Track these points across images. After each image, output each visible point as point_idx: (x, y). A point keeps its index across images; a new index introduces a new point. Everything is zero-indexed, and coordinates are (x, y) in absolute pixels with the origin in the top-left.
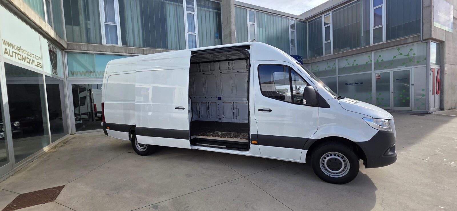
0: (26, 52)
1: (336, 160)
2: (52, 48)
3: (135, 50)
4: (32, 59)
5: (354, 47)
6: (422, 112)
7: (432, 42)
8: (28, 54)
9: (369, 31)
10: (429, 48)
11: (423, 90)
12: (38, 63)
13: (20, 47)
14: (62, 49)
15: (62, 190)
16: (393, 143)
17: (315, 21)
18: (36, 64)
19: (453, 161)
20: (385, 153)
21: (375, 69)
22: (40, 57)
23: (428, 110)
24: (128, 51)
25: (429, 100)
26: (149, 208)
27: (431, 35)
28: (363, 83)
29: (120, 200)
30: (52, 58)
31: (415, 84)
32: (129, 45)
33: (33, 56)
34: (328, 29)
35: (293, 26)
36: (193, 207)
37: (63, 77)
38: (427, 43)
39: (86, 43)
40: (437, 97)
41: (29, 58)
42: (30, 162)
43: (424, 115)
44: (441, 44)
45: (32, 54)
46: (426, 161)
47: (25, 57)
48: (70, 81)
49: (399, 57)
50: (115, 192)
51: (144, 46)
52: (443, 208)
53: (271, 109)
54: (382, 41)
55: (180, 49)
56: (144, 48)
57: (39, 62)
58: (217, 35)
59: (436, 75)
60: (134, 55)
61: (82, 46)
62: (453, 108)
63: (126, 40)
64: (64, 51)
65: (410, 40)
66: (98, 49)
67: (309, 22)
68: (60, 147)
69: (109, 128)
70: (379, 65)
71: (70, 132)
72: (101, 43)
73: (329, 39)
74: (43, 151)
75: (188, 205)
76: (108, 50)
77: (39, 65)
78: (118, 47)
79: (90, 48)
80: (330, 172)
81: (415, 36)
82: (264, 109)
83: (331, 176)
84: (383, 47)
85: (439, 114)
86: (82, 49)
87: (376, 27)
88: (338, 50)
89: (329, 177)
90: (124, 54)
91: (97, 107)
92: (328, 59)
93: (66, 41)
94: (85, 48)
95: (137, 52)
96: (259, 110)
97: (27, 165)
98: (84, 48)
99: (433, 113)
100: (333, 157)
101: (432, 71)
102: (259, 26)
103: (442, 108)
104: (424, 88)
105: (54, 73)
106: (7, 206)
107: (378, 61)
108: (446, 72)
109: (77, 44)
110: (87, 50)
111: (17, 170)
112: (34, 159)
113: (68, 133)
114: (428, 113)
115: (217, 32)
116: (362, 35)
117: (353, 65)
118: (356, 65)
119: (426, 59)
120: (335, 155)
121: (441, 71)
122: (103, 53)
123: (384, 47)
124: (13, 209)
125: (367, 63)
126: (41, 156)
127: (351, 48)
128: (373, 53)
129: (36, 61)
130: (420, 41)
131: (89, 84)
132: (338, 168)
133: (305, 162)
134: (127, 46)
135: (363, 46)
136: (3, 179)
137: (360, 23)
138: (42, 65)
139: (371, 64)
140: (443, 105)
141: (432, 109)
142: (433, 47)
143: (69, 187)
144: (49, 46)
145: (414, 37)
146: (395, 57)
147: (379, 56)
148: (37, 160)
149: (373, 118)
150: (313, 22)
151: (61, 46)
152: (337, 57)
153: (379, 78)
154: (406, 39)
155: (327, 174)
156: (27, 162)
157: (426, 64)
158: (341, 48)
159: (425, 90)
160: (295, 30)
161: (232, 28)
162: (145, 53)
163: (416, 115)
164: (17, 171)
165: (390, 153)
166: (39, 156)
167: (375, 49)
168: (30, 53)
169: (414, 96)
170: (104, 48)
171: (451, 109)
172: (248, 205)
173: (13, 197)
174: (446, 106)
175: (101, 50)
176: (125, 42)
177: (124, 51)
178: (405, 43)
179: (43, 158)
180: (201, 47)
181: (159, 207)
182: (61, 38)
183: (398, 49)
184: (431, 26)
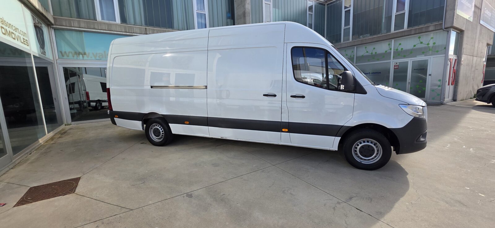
0: (10, 25)
1: (369, 147)
2: (37, 22)
3: (136, 28)
4: (17, 34)
5: (375, 34)
6: (436, 102)
7: (453, 31)
8: (12, 28)
9: (391, 16)
10: (450, 37)
11: (440, 80)
12: (24, 40)
13: (2, 18)
14: (49, 24)
15: (79, 182)
16: (425, 130)
17: (334, 3)
18: (23, 41)
19: (472, 148)
20: (418, 139)
21: (394, 58)
22: (26, 33)
23: (442, 101)
24: (128, 30)
25: (444, 91)
26: (184, 197)
27: (453, 23)
28: (380, 73)
29: (149, 190)
30: (39, 35)
31: (432, 75)
32: (129, 23)
33: (18, 31)
34: (348, 12)
35: (311, 8)
36: (229, 194)
37: (51, 58)
38: (448, 31)
39: (77, 18)
40: (452, 87)
41: (13, 33)
42: (29, 154)
43: (439, 106)
44: (460, 33)
45: (17, 29)
46: (447, 148)
47: (10, 31)
48: (60, 64)
49: (419, 46)
50: (141, 183)
51: (146, 24)
52: (469, 188)
53: (305, 96)
54: (403, 28)
55: (187, 29)
56: (147, 27)
57: (26, 38)
58: (230, 15)
59: (453, 66)
60: (136, 34)
61: (72, 22)
62: (464, 99)
63: (125, 17)
64: (51, 27)
65: (431, 28)
66: (92, 26)
67: (328, 5)
68: (58, 138)
69: (117, 117)
70: (399, 54)
71: (65, 122)
72: (95, 19)
73: (349, 25)
74: (39, 143)
75: (224, 193)
76: (104, 27)
77: (26, 42)
78: (116, 25)
79: (82, 25)
80: (361, 159)
81: (438, 24)
82: (296, 95)
83: (363, 163)
84: (404, 35)
85: (452, 104)
86: (73, 26)
87: (398, 13)
88: (357, 36)
89: (360, 163)
90: (124, 33)
91: (90, 95)
92: (346, 46)
93: (53, 15)
94: (76, 24)
95: (138, 31)
96: (291, 96)
97: (26, 158)
98: (74, 24)
99: (446, 104)
100: (366, 143)
101: (450, 61)
102: (275, 6)
103: (454, 100)
104: (441, 78)
105: (42, 53)
106: (21, 199)
107: (397, 50)
108: (462, 63)
109: (66, 20)
110: (78, 26)
111: (17, 162)
112: (32, 151)
113: (62, 123)
114: (442, 104)
115: (229, 11)
116: (384, 21)
117: (372, 53)
118: (375, 53)
119: (445, 48)
120: (368, 142)
121: (458, 62)
122: (99, 31)
123: (406, 35)
124: (29, 202)
125: (386, 51)
126: (38, 148)
127: (371, 35)
128: (393, 41)
129: (22, 37)
130: (441, 29)
131: (79, 68)
132: (371, 155)
133: (337, 149)
134: (127, 24)
135: (384, 33)
136: (3, 172)
137: (382, 7)
138: (28, 43)
139: (391, 53)
140: (456, 96)
141: (446, 100)
142: (453, 36)
143: (86, 178)
144: (34, 19)
145: (436, 25)
146: (415, 46)
147: (399, 44)
148: (36, 152)
149: (409, 104)
150: (332, 4)
151: (47, 21)
152: (355, 44)
153: (398, 67)
154: (428, 26)
155: (358, 160)
156: (25, 154)
157: (445, 54)
158: (361, 35)
159: (442, 81)
160: (313, 13)
161: (247, 7)
162: (148, 33)
163: (431, 105)
164: (16, 164)
165: (422, 139)
166: (37, 147)
167: (395, 37)
168: (14, 27)
169: (431, 86)
170: (99, 25)
171: (463, 100)
172: (286, 191)
173: (24, 191)
174: (459, 97)
175: (96, 27)
176: (124, 19)
177: (123, 29)
178: (427, 31)
179: (43, 150)
180: (211, 27)
181: (193, 195)
182: (47, 11)
183: (419, 38)
184: (454, 13)
